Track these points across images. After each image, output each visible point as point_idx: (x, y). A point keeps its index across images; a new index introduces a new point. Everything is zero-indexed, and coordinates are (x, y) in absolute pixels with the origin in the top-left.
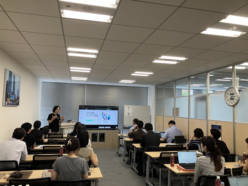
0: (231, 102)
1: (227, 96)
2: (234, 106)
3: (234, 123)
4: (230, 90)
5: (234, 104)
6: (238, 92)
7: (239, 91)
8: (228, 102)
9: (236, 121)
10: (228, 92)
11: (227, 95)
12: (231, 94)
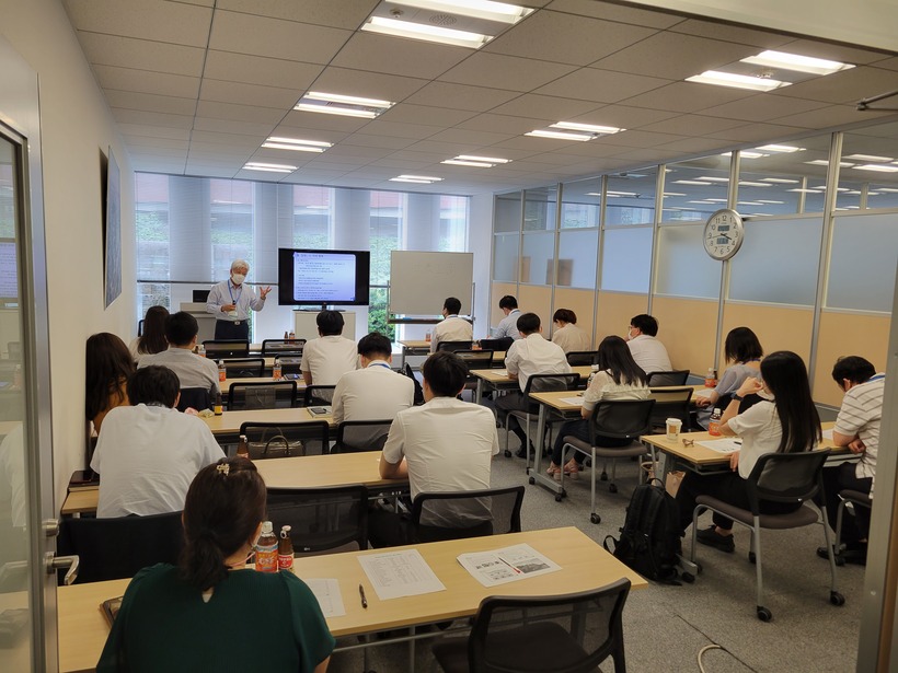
0: (719, 249)
1: (712, 231)
2: (725, 260)
3: (722, 303)
4: (720, 216)
5: (725, 254)
6: (739, 222)
7: (744, 220)
8: (711, 249)
9: (727, 299)
10: (713, 222)
11: (710, 230)
12: (721, 228)
